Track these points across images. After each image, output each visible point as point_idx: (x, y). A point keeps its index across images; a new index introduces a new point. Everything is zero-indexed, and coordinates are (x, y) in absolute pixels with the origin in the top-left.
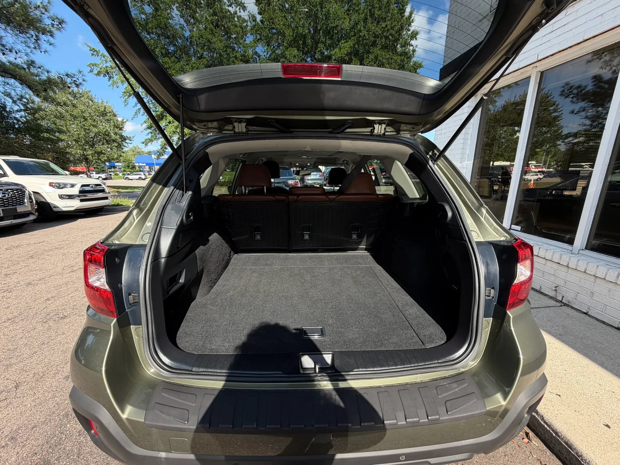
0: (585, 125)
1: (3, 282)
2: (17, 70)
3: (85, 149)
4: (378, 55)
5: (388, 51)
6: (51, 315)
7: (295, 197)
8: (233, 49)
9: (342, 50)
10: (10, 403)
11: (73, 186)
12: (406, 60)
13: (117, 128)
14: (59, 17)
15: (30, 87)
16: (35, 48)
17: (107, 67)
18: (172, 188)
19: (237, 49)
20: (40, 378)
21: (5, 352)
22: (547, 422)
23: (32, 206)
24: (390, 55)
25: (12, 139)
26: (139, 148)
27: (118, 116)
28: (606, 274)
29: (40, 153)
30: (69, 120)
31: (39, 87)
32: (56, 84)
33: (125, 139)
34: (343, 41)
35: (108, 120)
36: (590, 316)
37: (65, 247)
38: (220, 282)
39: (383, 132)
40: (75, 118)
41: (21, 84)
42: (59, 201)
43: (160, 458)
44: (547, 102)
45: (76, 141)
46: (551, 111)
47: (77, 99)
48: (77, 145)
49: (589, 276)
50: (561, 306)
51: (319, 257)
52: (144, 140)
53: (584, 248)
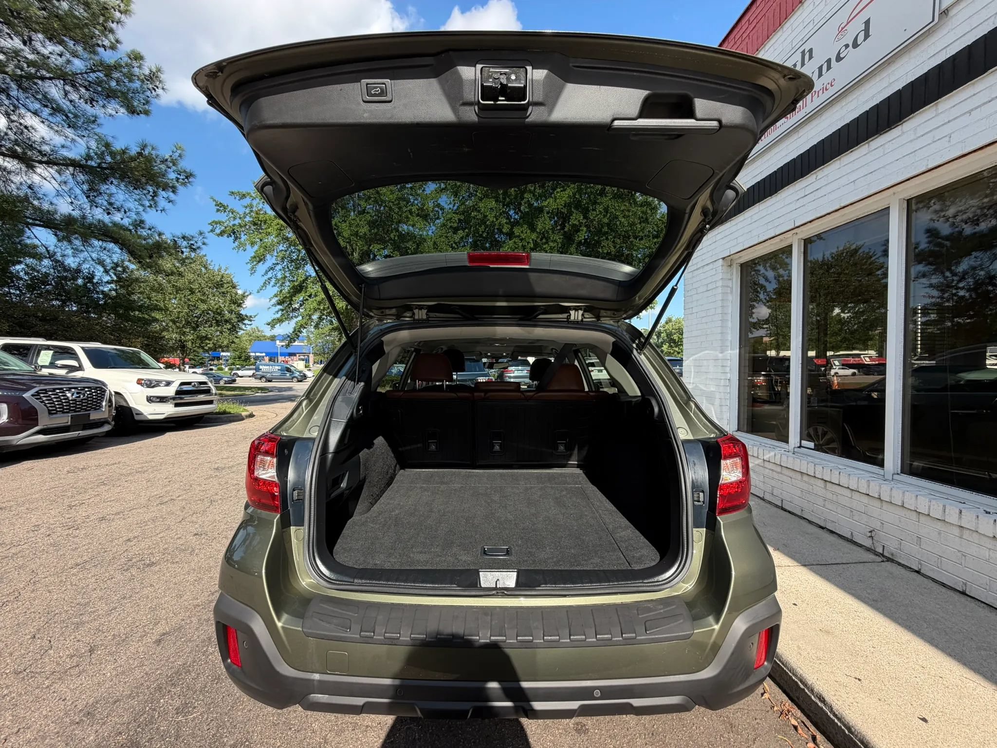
0: (933, 297)
1: (68, 516)
2: (121, 232)
3: (184, 332)
4: (608, 206)
5: (623, 202)
6: (134, 560)
7: (483, 394)
8: (408, 201)
9: (558, 201)
10: (84, 671)
11: (168, 384)
12: (649, 212)
13: (234, 303)
14: (188, 170)
15: (132, 253)
16: (150, 206)
17: (234, 225)
18: (344, 378)
19: (412, 201)
20: (123, 641)
21: (74, 607)
22: (837, 713)
23: (110, 411)
24: (625, 205)
25: (94, 319)
26: (259, 331)
27: (238, 287)
28: (929, 507)
29: (126, 338)
30: (170, 294)
31: (145, 253)
32: (166, 249)
33: (244, 319)
34: (559, 190)
35: (223, 293)
36: (924, 576)
37: (150, 470)
38: (382, 500)
39: (580, 318)
40: (178, 290)
41: (122, 249)
42: (146, 405)
43: (313, 680)
44: (870, 264)
45: (174, 322)
46: (880, 276)
47: (186, 266)
48: (174, 327)
49: (909, 511)
50: (883, 561)
51: (512, 475)
52: (270, 320)
53: (899, 472)
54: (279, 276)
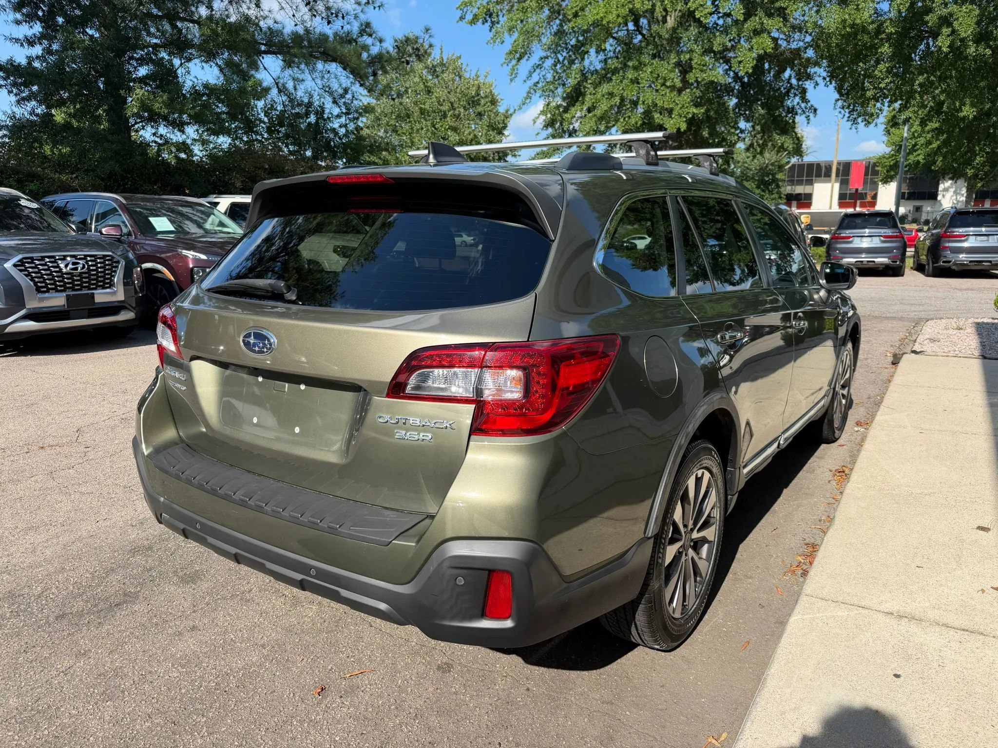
15: (353, 74)
31: (367, 71)
32: (388, 62)
54: (549, 77)
